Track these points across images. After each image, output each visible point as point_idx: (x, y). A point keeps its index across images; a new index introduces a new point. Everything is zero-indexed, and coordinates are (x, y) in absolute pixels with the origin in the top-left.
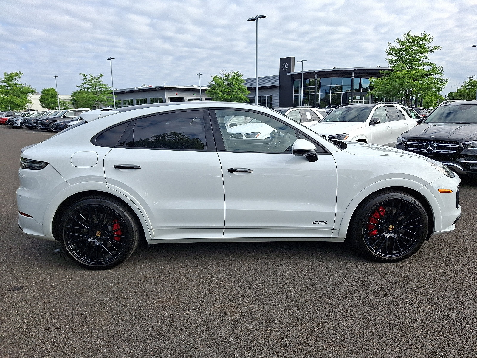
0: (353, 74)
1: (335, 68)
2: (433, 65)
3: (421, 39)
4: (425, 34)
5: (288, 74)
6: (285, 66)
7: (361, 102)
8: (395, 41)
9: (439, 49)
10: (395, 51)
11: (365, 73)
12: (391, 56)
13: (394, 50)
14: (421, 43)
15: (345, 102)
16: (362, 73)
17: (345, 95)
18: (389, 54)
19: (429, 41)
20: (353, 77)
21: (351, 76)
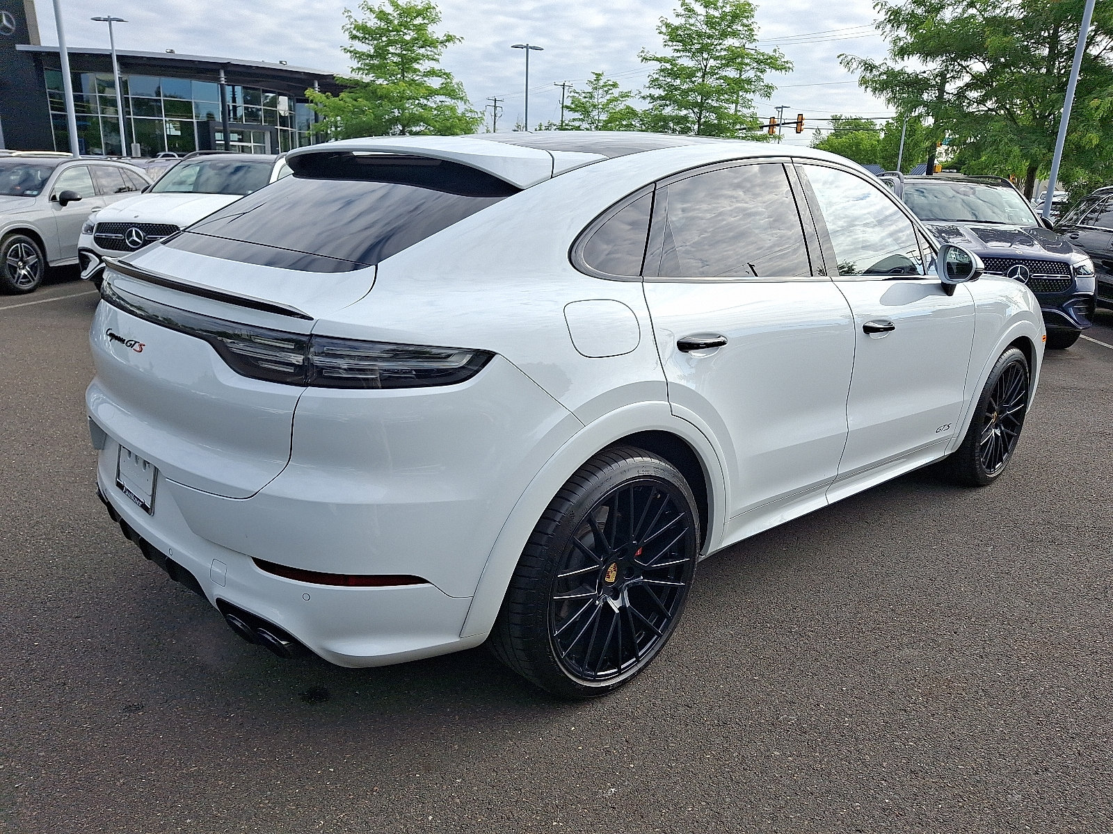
0: (222, 75)
1: (172, 52)
2: (448, 75)
3: (419, 14)
4: (429, 4)
5: (19, 47)
6: (5, 22)
7: (243, 150)
8: (361, 8)
9: (457, 42)
10: (364, 32)
11: (250, 75)
12: (356, 42)
13: (364, 28)
14: (418, 21)
15: (208, 145)
16: (241, 74)
17: (205, 128)
18: (354, 37)
19: (433, 21)
20: (223, 82)
21: (217, 80)
